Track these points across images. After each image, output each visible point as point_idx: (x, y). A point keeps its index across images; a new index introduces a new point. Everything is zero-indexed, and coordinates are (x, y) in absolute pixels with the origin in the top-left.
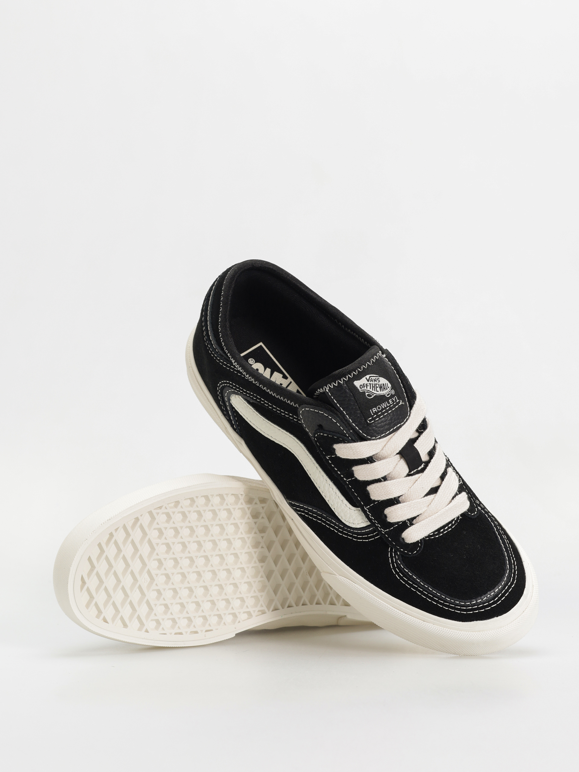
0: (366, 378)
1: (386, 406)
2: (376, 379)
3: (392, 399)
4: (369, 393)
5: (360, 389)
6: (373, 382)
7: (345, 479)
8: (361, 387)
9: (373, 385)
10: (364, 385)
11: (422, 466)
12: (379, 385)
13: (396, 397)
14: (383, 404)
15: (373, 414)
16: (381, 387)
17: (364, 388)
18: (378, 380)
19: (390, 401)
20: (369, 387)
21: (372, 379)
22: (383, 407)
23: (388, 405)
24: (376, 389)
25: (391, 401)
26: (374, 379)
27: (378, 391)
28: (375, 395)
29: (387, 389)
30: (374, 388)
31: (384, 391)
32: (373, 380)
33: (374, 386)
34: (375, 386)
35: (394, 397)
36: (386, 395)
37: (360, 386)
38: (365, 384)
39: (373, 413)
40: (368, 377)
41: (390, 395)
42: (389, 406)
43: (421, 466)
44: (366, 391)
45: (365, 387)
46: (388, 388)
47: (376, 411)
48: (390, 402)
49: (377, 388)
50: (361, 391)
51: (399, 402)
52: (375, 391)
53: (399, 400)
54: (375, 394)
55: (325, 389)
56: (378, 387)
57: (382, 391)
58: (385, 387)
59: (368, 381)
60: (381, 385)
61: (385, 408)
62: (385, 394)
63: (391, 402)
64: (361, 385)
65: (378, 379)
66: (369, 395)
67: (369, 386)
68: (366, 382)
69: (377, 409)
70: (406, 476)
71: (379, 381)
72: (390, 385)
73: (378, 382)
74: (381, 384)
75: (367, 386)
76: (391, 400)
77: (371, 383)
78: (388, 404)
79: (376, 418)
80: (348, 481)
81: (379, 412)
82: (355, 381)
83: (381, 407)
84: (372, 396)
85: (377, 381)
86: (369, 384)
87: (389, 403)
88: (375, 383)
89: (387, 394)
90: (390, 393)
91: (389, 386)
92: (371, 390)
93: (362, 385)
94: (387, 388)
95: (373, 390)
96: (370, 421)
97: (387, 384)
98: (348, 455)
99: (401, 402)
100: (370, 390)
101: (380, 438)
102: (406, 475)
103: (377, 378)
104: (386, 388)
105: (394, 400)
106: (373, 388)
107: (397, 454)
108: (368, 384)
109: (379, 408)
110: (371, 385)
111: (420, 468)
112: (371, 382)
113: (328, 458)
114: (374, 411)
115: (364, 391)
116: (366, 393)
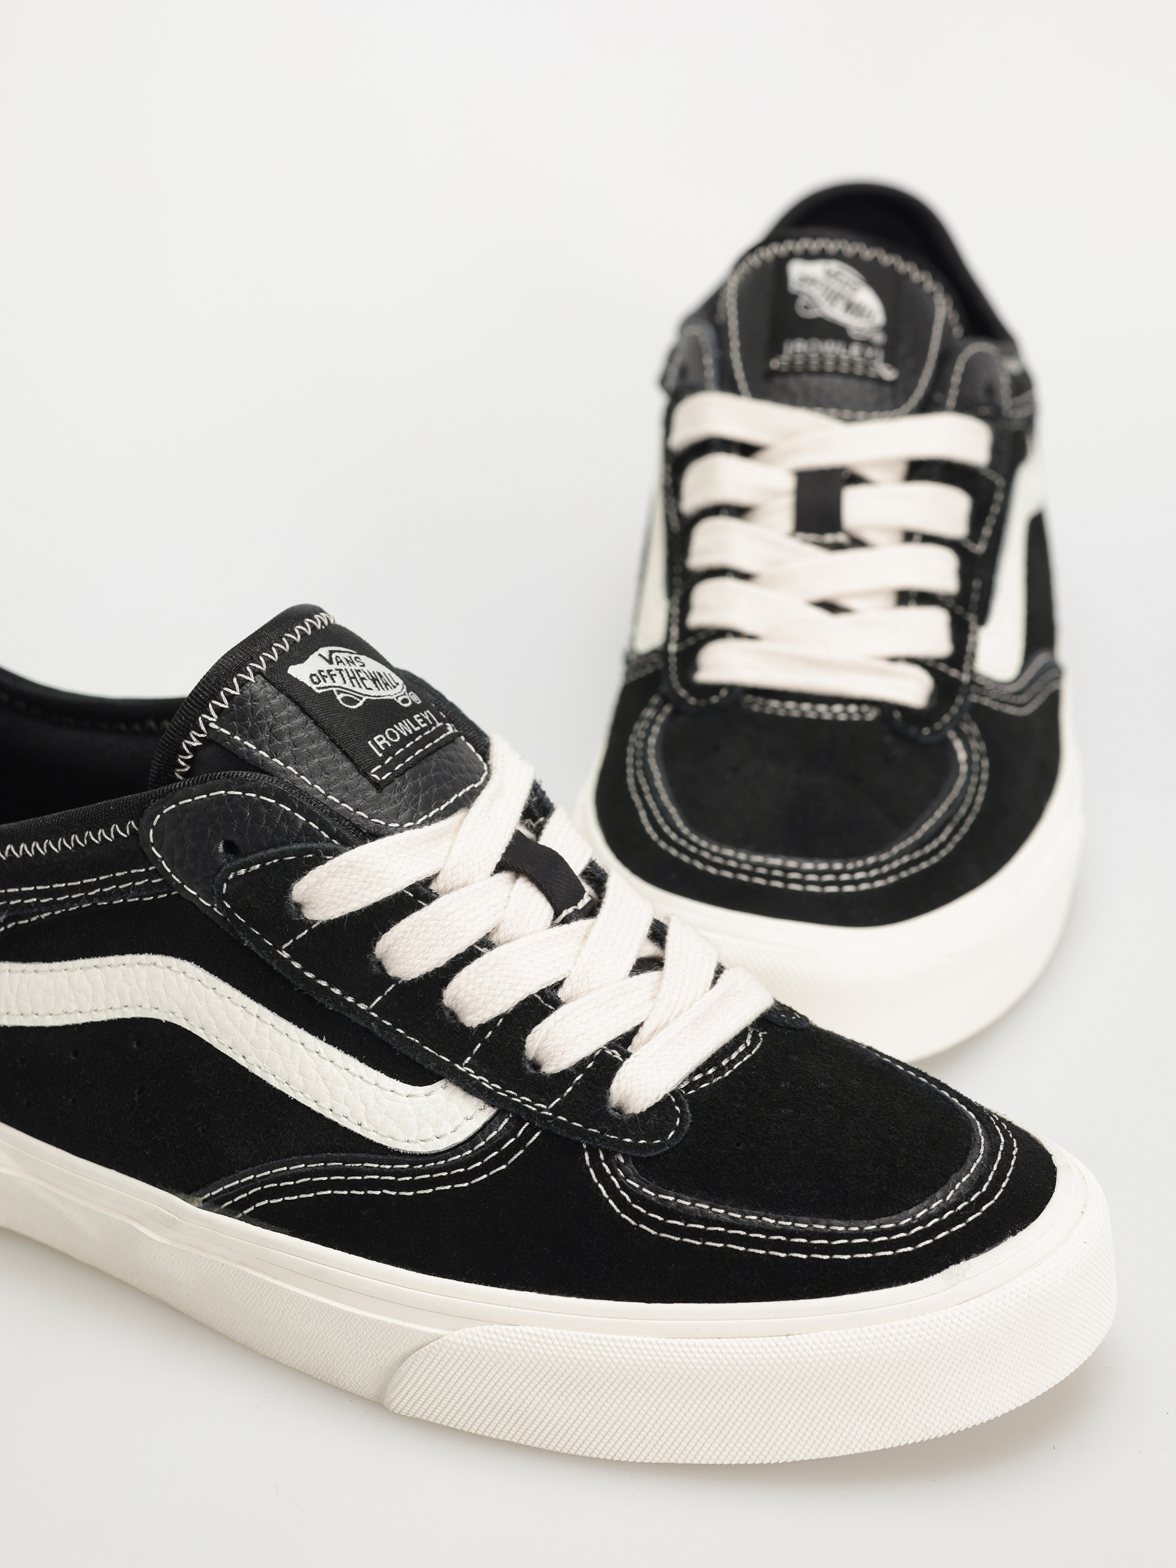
0: (320, 655)
1: (410, 732)
2: (350, 657)
3: (422, 714)
4: (346, 696)
5: (314, 687)
6: (344, 665)
7: (362, 1006)
8: (315, 679)
9: (347, 673)
10: (323, 674)
11: (587, 897)
12: (368, 675)
13: (428, 711)
14: (400, 724)
15: (380, 755)
16: (374, 681)
17: (325, 681)
18: (357, 661)
19: (418, 719)
20: (339, 681)
21: (337, 657)
22: (405, 734)
23: (416, 729)
24: (362, 685)
25: (421, 720)
26: (345, 659)
27: (370, 689)
28: (365, 698)
29: (395, 687)
30: (354, 680)
31: (388, 690)
32: (344, 661)
33: (351, 675)
34: (357, 676)
35: (425, 712)
36: (399, 702)
37: (311, 678)
38: (323, 671)
39: (379, 752)
40: (324, 652)
41: (410, 704)
42: (420, 732)
43: (582, 898)
44: (334, 689)
45: (328, 679)
46: (397, 684)
47: (386, 744)
48: (419, 722)
49: (364, 681)
50: (320, 691)
51: (444, 728)
52: (360, 687)
53: (441, 724)
54: (364, 696)
55: (206, 723)
56: (367, 678)
57: (383, 690)
58: (387, 680)
59: (330, 663)
60: (373, 676)
61: (411, 736)
62: (394, 697)
64: (312, 675)
66: (348, 701)
67: (339, 675)
69: (387, 739)
71: (362, 665)
73: (360, 667)
74: (371, 673)
75: (331, 676)
76: (418, 716)
77: (341, 666)
78: (415, 727)
79: (394, 763)
80: (373, 1010)
81: (396, 746)
82: (291, 667)
83: (398, 732)
84: (359, 702)
85: (357, 664)
86: (336, 670)
88: (353, 667)
89: (400, 699)
90: (407, 697)
91: (396, 682)
92: (348, 685)
93: (315, 675)
94: (394, 684)
95: (354, 686)
96: (379, 773)
97: (389, 674)
100: (344, 686)
103: (353, 656)
104: (389, 683)
105: (427, 718)
106: (352, 682)
108: (331, 671)
109: (392, 735)
110: (344, 673)
111: (582, 904)
113: (286, 955)
114: (380, 744)
115: (328, 690)
116: (336, 693)
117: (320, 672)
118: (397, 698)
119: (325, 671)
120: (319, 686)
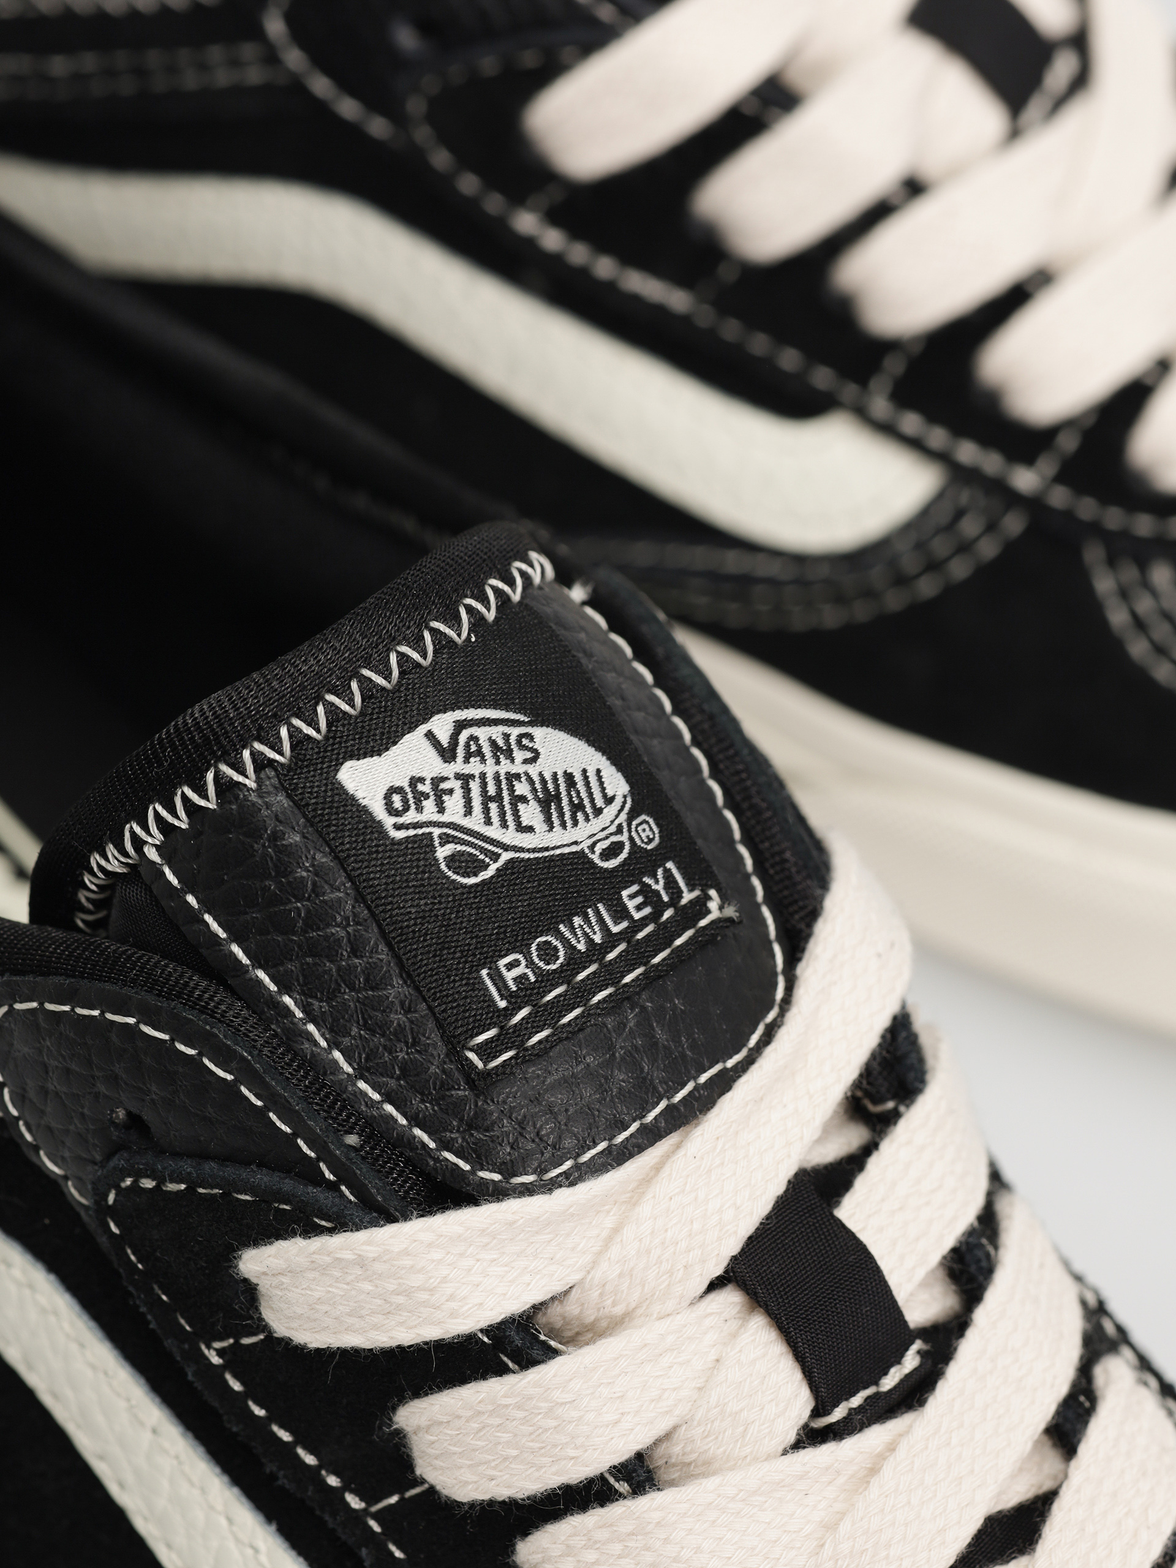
0: (430, 735)
1: (597, 938)
2: (507, 737)
3: (647, 880)
4: (459, 848)
5: (389, 821)
6: (483, 760)
7: (354, 1502)
8: (397, 799)
9: (484, 785)
10: (420, 787)
11: (911, 1361)
12: (538, 786)
13: (670, 865)
14: (577, 921)
16: (548, 801)
17: (419, 809)
18: (522, 747)
19: (632, 897)
20: (454, 804)
21: (473, 738)
22: (582, 947)
23: (615, 929)
24: (509, 817)
25: (639, 899)
26: (493, 743)
27: (530, 829)
28: (506, 856)
29: (598, 812)
30: (493, 806)
31: (575, 823)
32: (487, 750)
33: (492, 790)
34: (505, 793)
35: (660, 872)
36: (595, 858)
37: (388, 797)
38: (422, 780)
39: (502, 997)
40: (442, 725)
41: (624, 855)
42: (626, 935)
43: (898, 1360)
44: (436, 832)
45: (429, 805)
46: (609, 800)
47: (524, 976)
48: (631, 905)
49: (521, 807)
50: (400, 835)
51: (699, 907)
52: (504, 825)
53: (696, 893)
54: (506, 848)
55: (138, 844)
56: (530, 796)
57: (564, 825)
58: (584, 794)
59: (448, 754)
60: (551, 786)
61: (596, 952)
62: (584, 846)
63: (639, 908)
64: (393, 790)
65: (525, 741)
66: (464, 863)
67: (458, 793)
68: (431, 765)
69: (530, 964)
70: (797, 1446)
71: (529, 755)
72: (617, 784)
73: (526, 761)
74: (548, 776)
75: (439, 795)
76: (635, 888)
77: (474, 767)
78: (616, 923)
79: (531, 1025)
80: (376, 1516)
81: (547, 980)
82: (349, 764)
83: (566, 942)
84: (486, 866)
85: (519, 755)
86: (458, 776)
87: (621, 914)
88: (505, 767)
89: (598, 848)
90: (624, 838)
91: (610, 793)
92: (475, 822)
93: (399, 790)
94: (599, 802)
95: (488, 822)
96: (487, 1051)
97: (598, 771)
98: (350, 1320)
99: (713, 905)
100: (466, 822)
101: (571, 1179)
102: (792, 1437)
103: (515, 732)
104: (586, 802)
105: (659, 887)
106: (486, 811)
107: (714, 1286)
108: (444, 779)
109: (547, 951)
110: (475, 786)
111: (889, 1381)
112: (467, 760)
113: (216, 1360)
114: (509, 976)
115: (420, 831)
116: (437, 843)
117: (415, 781)
118: (592, 847)
119: (428, 782)
120: (400, 820)
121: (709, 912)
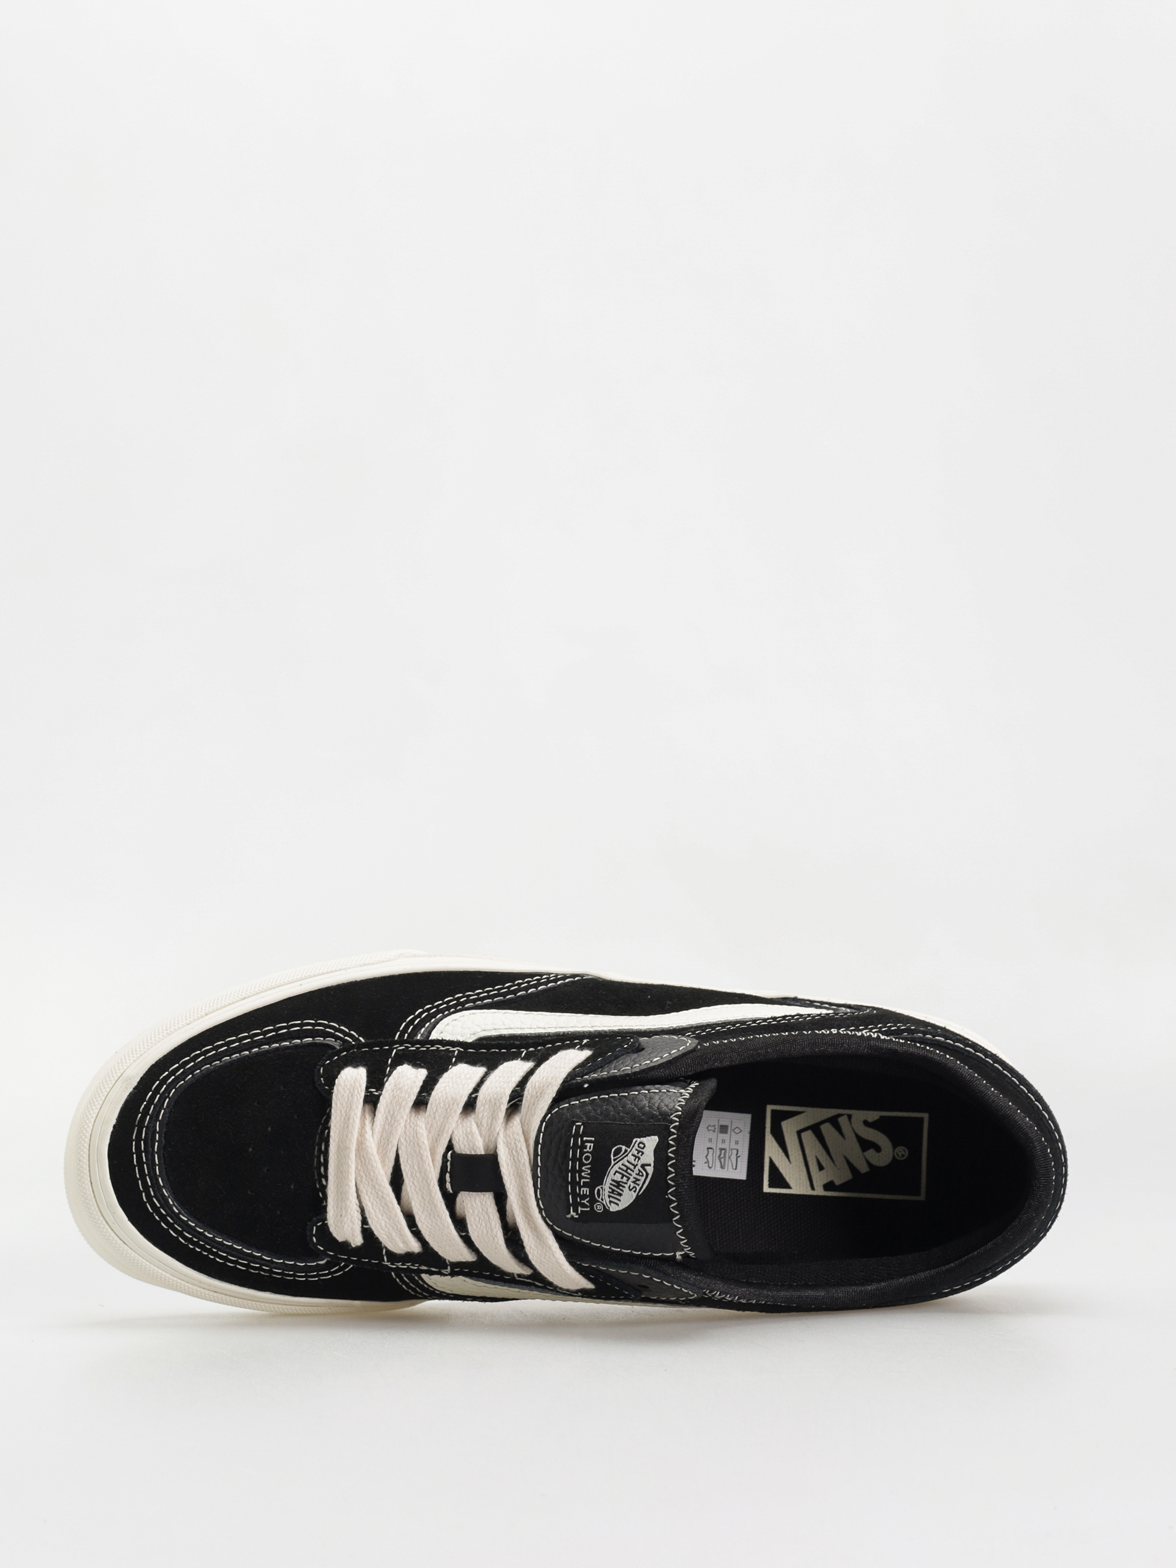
0: (650, 1165)
1: (583, 1174)
2: (638, 1185)
3: (588, 1199)
4: (622, 1153)
5: (639, 1140)
6: (636, 1174)
8: (642, 1146)
9: (631, 1170)
10: (640, 1154)
11: (448, 1186)
12: (623, 1184)
13: (589, 1209)
14: (589, 1171)
16: (618, 1184)
17: (636, 1150)
18: (634, 1187)
19: (586, 1191)
20: (632, 1159)
21: (643, 1176)
22: (583, 1168)
23: (582, 1180)
24: (620, 1171)
25: (585, 1193)
26: (639, 1180)
27: (615, 1174)
28: (613, 1163)
29: (609, 1196)
30: (625, 1169)
31: (610, 1188)
32: (638, 1177)
33: (629, 1171)
34: (626, 1174)
35: (588, 1205)
36: (599, 1187)
37: (644, 1144)
38: (642, 1155)
39: (586, 1140)
40: (650, 1170)
41: (596, 1196)
42: (579, 1183)
43: (451, 1183)
44: (629, 1150)
45: (636, 1153)
46: (610, 1202)
47: (586, 1148)
48: (585, 1189)
49: (621, 1176)
50: (634, 1140)
51: (576, 1210)
52: (620, 1168)
53: (579, 1212)
54: (615, 1164)
56: (622, 1180)
57: (611, 1184)
58: (615, 1196)
59: (643, 1166)
60: (621, 1188)
61: (581, 1171)
62: (603, 1186)
63: (583, 1191)
64: (645, 1146)
65: (634, 1189)
66: (618, 1151)
67: (633, 1162)
68: (643, 1160)
69: (588, 1152)
70: (450, 1143)
71: (631, 1188)
72: (613, 1208)
73: (630, 1186)
74: (624, 1189)
75: (636, 1157)
76: (588, 1194)
77: (636, 1171)
78: (583, 1182)
79: (576, 1142)
81: (582, 1154)
82: (658, 1140)
83: (587, 1165)
84: (614, 1156)
86: (637, 1165)
87: (585, 1185)
88: (632, 1179)
89: (601, 1190)
90: (600, 1200)
91: (612, 1204)
92: (625, 1161)
93: (643, 1148)
94: (611, 1199)
95: (623, 1165)
97: (618, 1205)
99: (574, 1214)
100: (626, 1159)
101: (540, 1128)
102: (452, 1143)
103: (638, 1188)
104: (613, 1195)
105: (585, 1202)
106: (625, 1166)
107: (494, 1147)
108: (639, 1161)
109: (588, 1158)
110: (632, 1167)
111: (448, 1175)
112: (639, 1170)
114: (589, 1145)
115: (632, 1146)
116: (627, 1148)
117: (643, 1153)
118: (602, 1188)
119: (640, 1156)
120: (637, 1143)
121: (573, 1212)
